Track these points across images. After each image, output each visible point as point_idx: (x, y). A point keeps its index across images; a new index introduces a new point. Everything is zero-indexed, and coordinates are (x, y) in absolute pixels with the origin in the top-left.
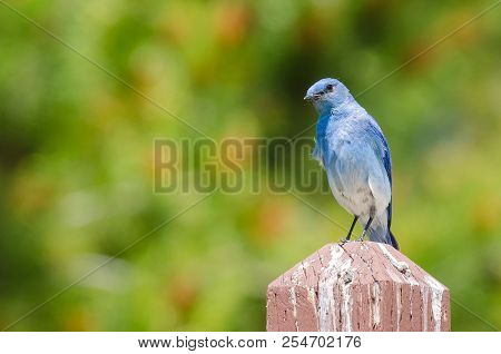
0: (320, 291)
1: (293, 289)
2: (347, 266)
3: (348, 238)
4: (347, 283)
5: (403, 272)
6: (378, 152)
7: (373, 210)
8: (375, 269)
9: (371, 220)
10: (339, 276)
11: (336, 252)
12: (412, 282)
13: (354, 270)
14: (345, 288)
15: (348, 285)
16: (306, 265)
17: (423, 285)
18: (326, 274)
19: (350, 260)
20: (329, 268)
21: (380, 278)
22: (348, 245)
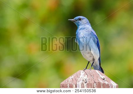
0: (77, 86)
1: (68, 85)
2: (86, 77)
3: (86, 68)
4: (85, 83)
5: (104, 79)
6: (94, 41)
7: (94, 60)
8: (95, 78)
9: (93, 63)
10: (83, 80)
11: (82, 73)
12: (106, 83)
13: (88, 79)
14: (85, 84)
15: (86, 84)
16: (73, 77)
17: (110, 84)
18: (79, 80)
19: (87, 76)
20: (80, 78)
21: (97, 81)
22: (86, 71)
